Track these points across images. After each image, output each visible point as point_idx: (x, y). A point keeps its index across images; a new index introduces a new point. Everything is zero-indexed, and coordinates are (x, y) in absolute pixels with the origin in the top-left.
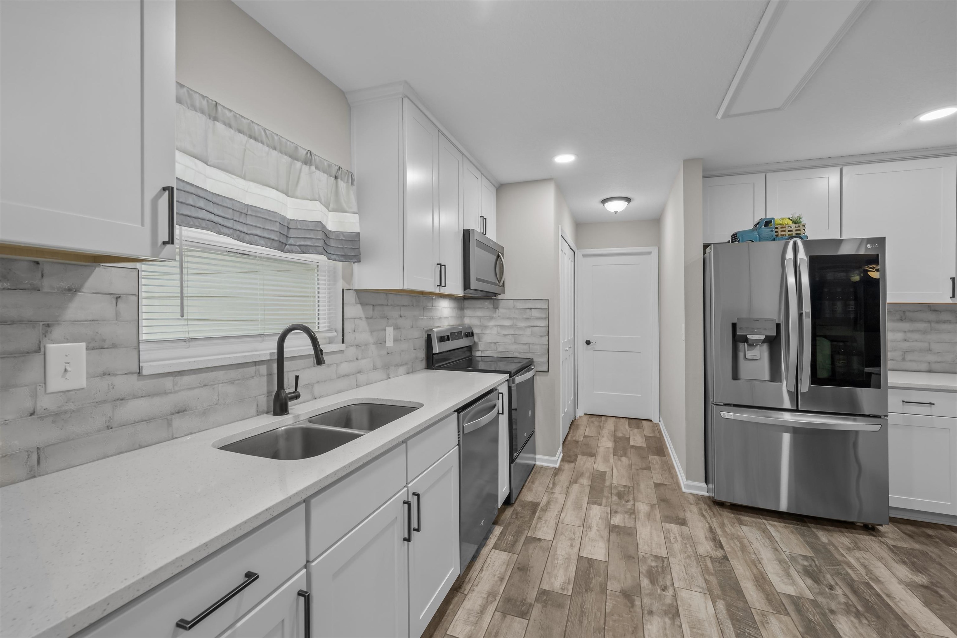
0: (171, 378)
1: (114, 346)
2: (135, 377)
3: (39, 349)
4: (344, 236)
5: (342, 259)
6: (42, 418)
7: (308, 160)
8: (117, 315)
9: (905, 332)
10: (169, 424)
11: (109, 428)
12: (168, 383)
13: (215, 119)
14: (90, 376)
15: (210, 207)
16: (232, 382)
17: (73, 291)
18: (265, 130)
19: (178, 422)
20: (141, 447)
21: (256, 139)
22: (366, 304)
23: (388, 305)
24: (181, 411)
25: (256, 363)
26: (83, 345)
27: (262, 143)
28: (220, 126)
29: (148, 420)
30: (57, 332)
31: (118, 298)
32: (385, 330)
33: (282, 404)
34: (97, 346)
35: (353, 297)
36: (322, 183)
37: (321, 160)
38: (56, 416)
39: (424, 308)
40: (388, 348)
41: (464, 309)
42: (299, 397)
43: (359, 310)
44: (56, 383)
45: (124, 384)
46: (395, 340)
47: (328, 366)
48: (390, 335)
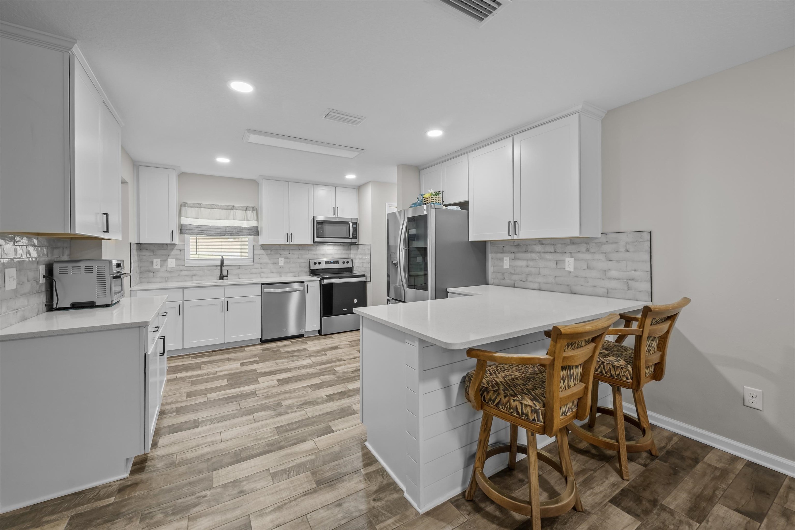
0: (192, 267)
1: (180, 260)
2: (184, 266)
3: (167, 260)
4: (249, 228)
5: (249, 235)
6: (168, 272)
7: (233, 208)
8: (181, 253)
10: (192, 278)
11: (179, 276)
12: (191, 268)
13: (201, 208)
14: (175, 266)
15: (198, 229)
16: (209, 270)
17: (173, 249)
18: (216, 205)
19: (194, 277)
20: (185, 281)
21: (213, 208)
22: (267, 249)
23: (280, 249)
24: (195, 275)
25: (216, 266)
26: (174, 259)
27: (216, 209)
28: (202, 209)
29: (187, 276)
30: (170, 257)
31: (181, 250)
32: (278, 259)
33: (222, 277)
34: (177, 260)
35: (259, 247)
36: (239, 213)
37: (238, 207)
38: (170, 272)
39: (309, 250)
40: (280, 265)
41: (350, 250)
42: (227, 276)
43: (262, 252)
44: (170, 266)
45: (182, 268)
46: (284, 263)
47: (246, 269)
48: (281, 261)
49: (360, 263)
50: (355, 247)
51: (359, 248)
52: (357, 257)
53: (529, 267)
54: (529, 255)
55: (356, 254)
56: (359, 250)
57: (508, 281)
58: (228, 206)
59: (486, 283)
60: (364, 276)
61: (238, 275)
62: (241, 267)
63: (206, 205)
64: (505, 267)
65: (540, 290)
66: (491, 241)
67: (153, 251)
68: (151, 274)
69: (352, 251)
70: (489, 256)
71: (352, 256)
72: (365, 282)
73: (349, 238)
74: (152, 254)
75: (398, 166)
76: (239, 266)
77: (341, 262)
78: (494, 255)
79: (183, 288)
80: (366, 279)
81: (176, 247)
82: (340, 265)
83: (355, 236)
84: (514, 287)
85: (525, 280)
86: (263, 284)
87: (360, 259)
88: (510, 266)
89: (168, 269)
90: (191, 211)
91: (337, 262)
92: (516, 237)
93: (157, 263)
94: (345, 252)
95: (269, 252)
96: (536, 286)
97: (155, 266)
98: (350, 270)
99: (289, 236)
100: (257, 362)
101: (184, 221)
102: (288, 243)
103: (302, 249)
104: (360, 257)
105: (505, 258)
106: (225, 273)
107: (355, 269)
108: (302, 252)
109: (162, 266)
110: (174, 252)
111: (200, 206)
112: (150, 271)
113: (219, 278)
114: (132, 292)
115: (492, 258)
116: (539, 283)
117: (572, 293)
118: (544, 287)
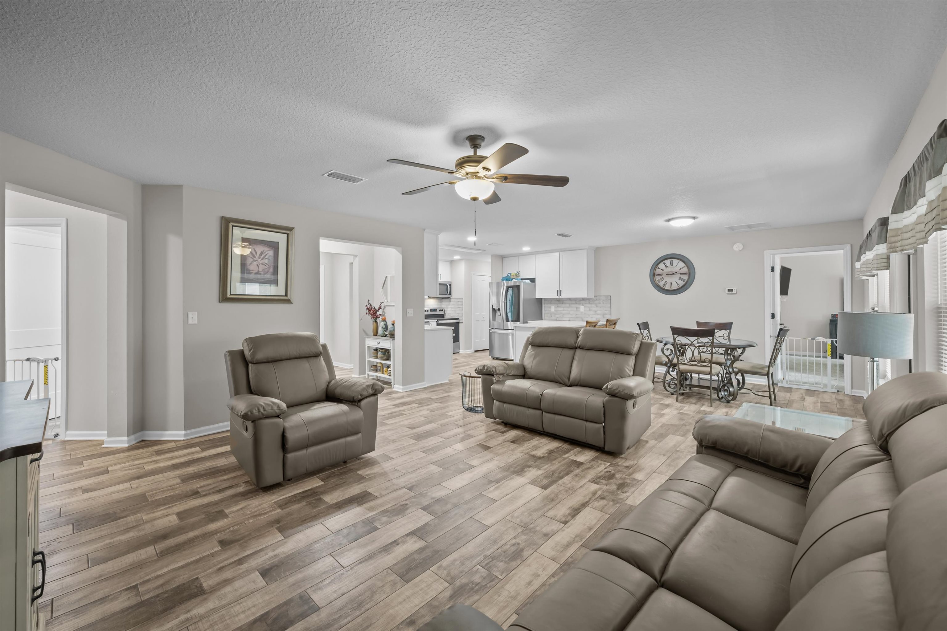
49: (453, 311)
50: (448, 300)
51: (451, 301)
52: (449, 307)
53: (564, 311)
54: (564, 305)
55: (449, 305)
56: (452, 303)
57: (553, 318)
59: (542, 320)
60: (458, 319)
64: (552, 311)
65: (569, 321)
66: (544, 298)
69: (443, 303)
70: (543, 306)
71: (443, 306)
72: (458, 323)
73: (447, 294)
75: (492, 256)
77: (438, 310)
78: (546, 305)
80: (460, 320)
82: (438, 313)
83: (450, 294)
84: (557, 320)
85: (562, 316)
87: (451, 308)
88: (555, 310)
91: (436, 310)
92: (561, 297)
94: (439, 303)
98: (442, 316)
104: (453, 306)
105: (552, 307)
107: (447, 315)
115: (545, 307)
116: (569, 318)
117: (583, 321)
118: (571, 319)
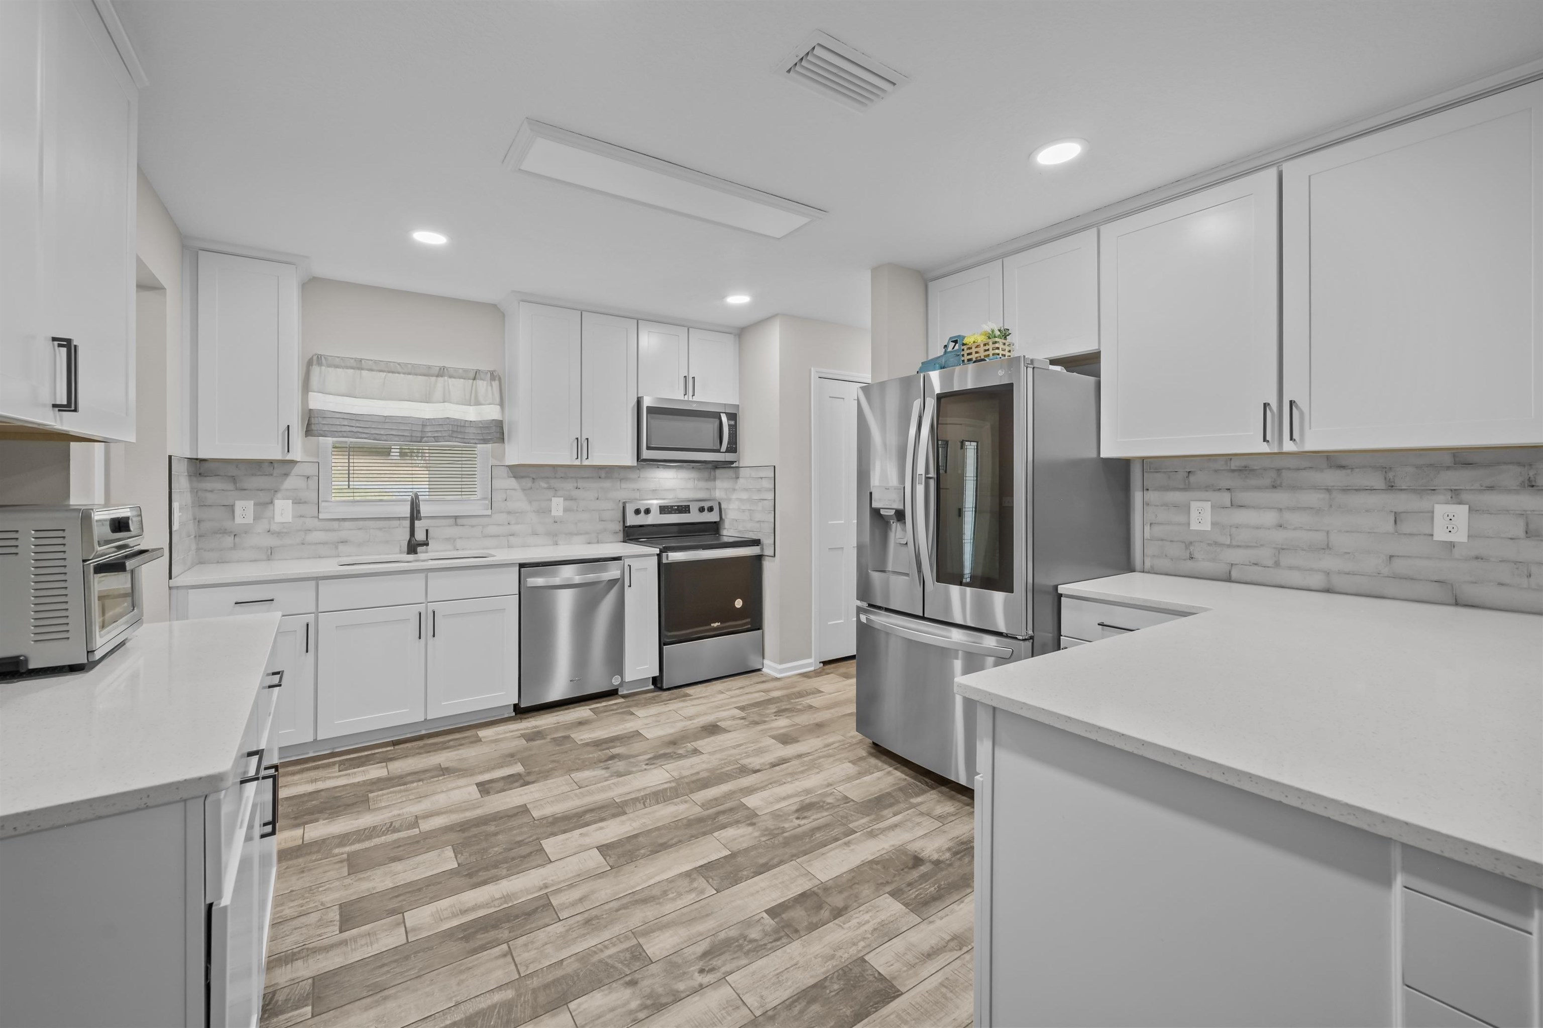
0: (337, 522)
1: (305, 502)
2: (317, 519)
3: (272, 502)
4: (482, 424)
5: (482, 442)
6: (272, 534)
7: (442, 372)
8: (308, 488)
9: (1280, 510)
10: (337, 548)
11: (303, 544)
12: (336, 524)
13: (362, 369)
14: (293, 517)
15: (353, 423)
16: (380, 529)
17: (286, 475)
18: (399, 364)
19: (341, 547)
20: (320, 557)
21: (393, 372)
22: (522, 477)
23: (555, 478)
24: (344, 542)
25: (399, 519)
26: (291, 501)
27: (399, 373)
28: (364, 373)
29: (323, 544)
30: (279, 495)
31: (308, 478)
32: (551, 500)
33: (412, 548)
34: (297, 502)
35: (504, 472)
36: (457, 386)
37: (456, 369)
38: (278, 534)
39: (621, 480)
40: (554, 517)
41: (715, 479)
42: (427, 544)
43: (512, 483)
44: (278, 518)
45: (311, 523)
46: (566, 510)
47: (473, 526)
48: (557, 506)
49: (744, 511)
50: (729, 473)
51: (741, 476)
52: (734, 496)
53: (1285, 528)
54: (1282, 497)
55: (734, 490)
56: (741, 481)
57: (1204, 565)
58: (429, 367)
59: (1129, 568)
60: (756, 542)
61: (451, 540)
62: (459, 521)
63: (376, 362)
64: (1194, 526)
65: (1328, 591)
66: (1143, 459)
67: (234, 479)
68: (228, 540)
69: (719, 483)
70: (1137, 497)
71: (718, 494)
72: (759, 558)
73: (718, 451)
74: (230, 486)
75: (876, 271)
76: (456, 517)
77: (694, 508)
78: (1152, 496)
79: (317, 579)
80: (762, 549)
81: (297, 470)
82: (694, 517)
83: (733, 448)
84: (1229, 579)
85: (1270, 563)
86: (522, 566)
87: (740, 500)
88: (1213, 524)
89: (274, 527)
90: (336, 377)
91: (685, 509)
93: (244, 510)
94: (702, 484)
95: (528, 483)
96: (1317, 580)
97: (239, 520)
98: (714, 528)
99: (582, 445)
100: (521, 781)
101: (318, 402)
102: (577, 463)
103: (607, 478)
104: (744, 496)
105: (1194, 505)
106: (420, 536)
107: (727, 524)
108: (607, 484)
109: (257, 518)
110: (290, 483)
111: (359, 365)
112: (225, 532)
113: (405, 548)
114: (174, 591)
115: (1145, 504)
116: (1328, 573)
117: (1457, 604)
118: (1338, 582)
